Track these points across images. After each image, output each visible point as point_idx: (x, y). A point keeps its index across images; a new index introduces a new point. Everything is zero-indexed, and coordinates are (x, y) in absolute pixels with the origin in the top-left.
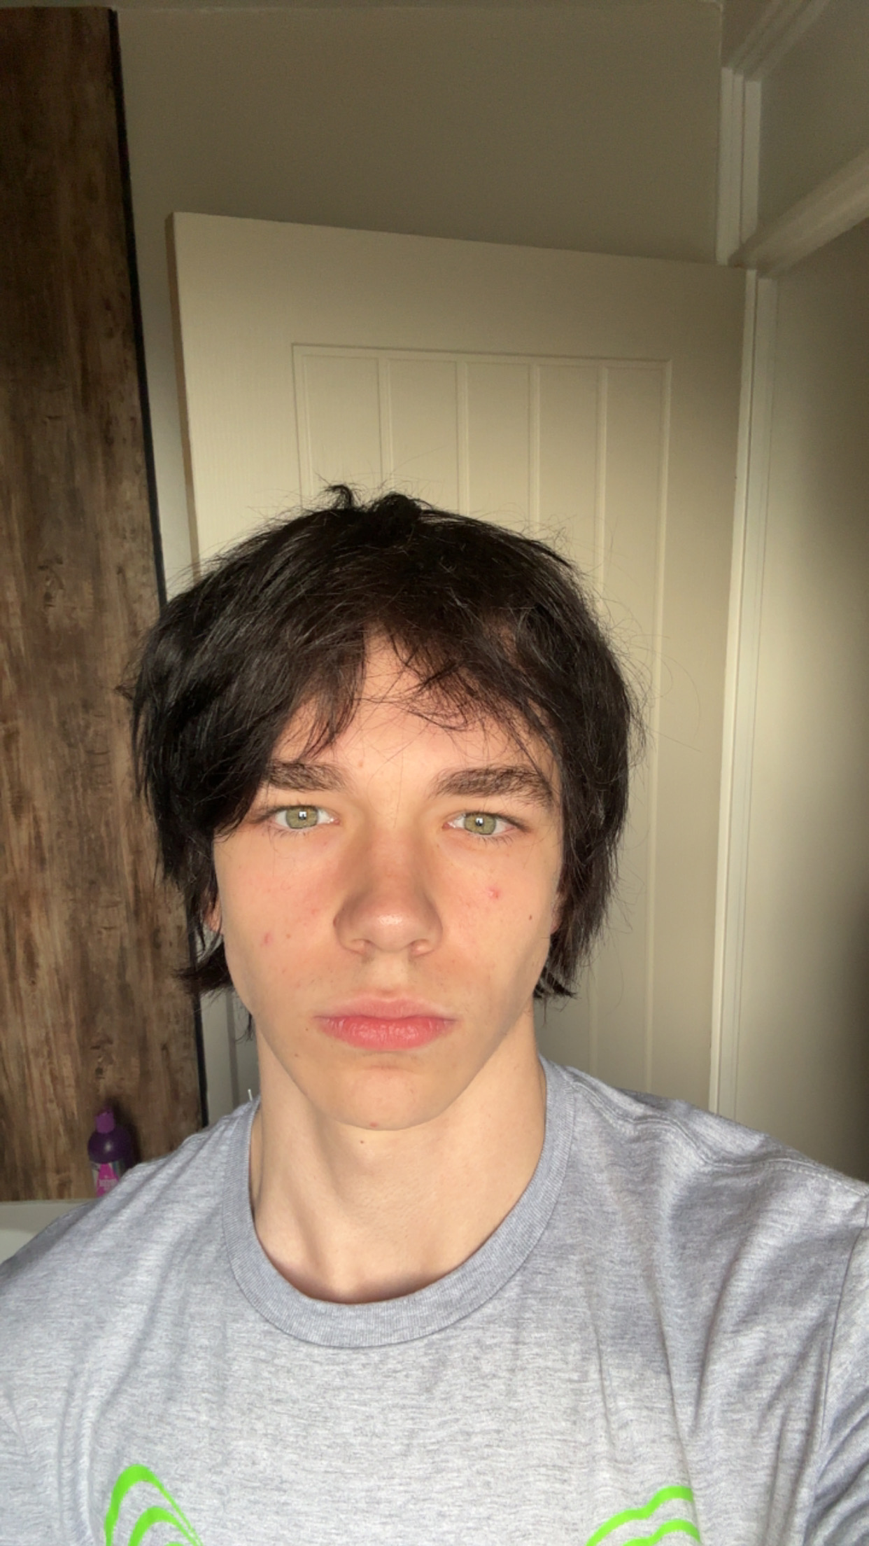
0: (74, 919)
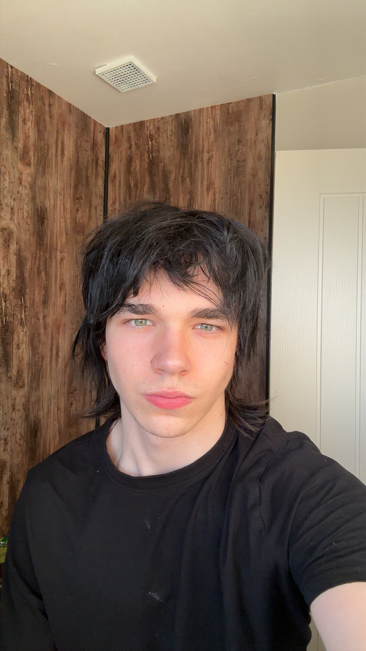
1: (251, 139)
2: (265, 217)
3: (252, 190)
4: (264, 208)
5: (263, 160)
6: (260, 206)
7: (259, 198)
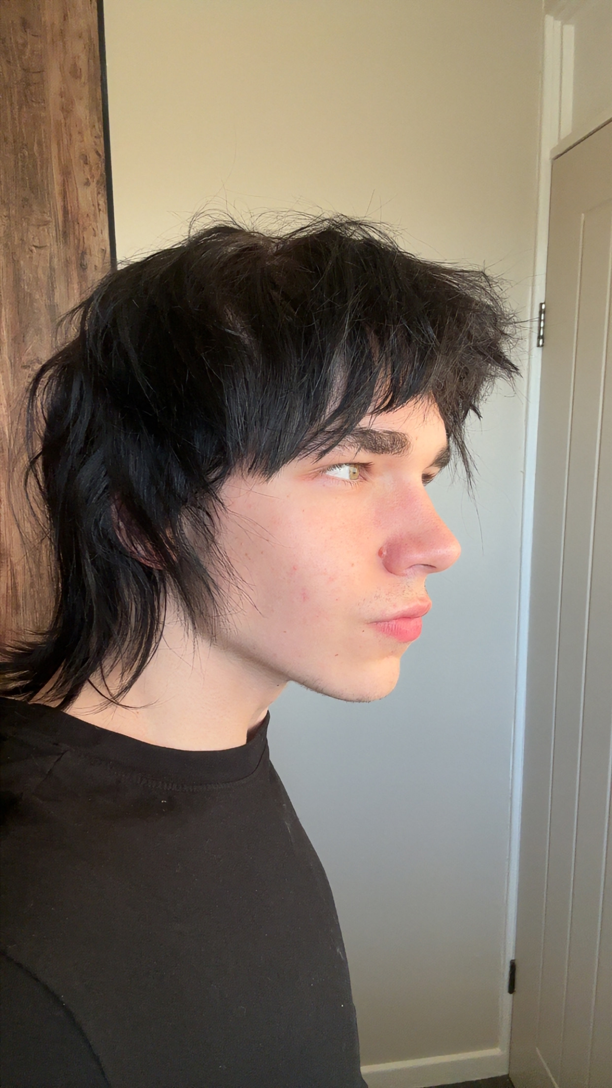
1: (53, 24)
2: (99, 205)
3: (66, 143)
4: (93, 185)
5: (83, 79)
6: (86, 181)
7: (82, 161)
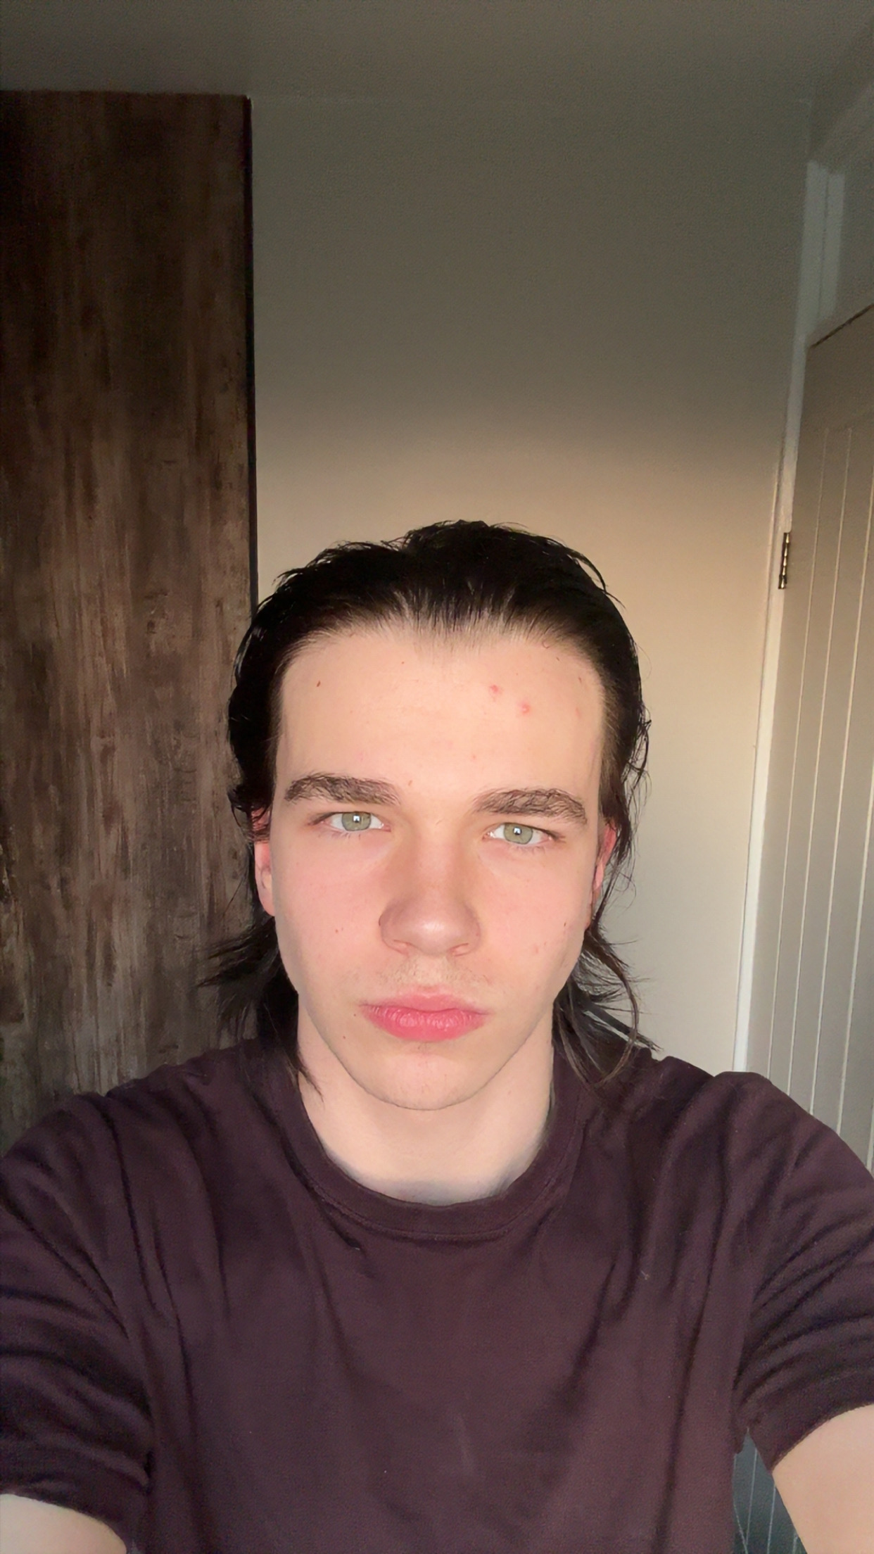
0: (151, 927)
